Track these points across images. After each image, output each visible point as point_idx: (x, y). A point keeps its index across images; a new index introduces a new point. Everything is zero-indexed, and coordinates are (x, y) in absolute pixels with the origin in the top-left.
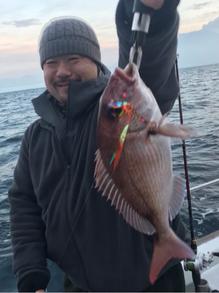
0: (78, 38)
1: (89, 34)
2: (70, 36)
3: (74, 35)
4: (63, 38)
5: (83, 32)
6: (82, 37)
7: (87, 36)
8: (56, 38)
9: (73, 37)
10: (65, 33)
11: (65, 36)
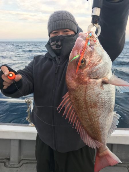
0: (69, 21)
1: (74, 19)
2: (65, 19)
3: (67, 19)
4: (62, 20)
5: (71, 18)
6: (71, 20)
7: (73, 20)
8: (58, 20)
9: (66, 20)
10: (63, 18)
11: (63, 19)
